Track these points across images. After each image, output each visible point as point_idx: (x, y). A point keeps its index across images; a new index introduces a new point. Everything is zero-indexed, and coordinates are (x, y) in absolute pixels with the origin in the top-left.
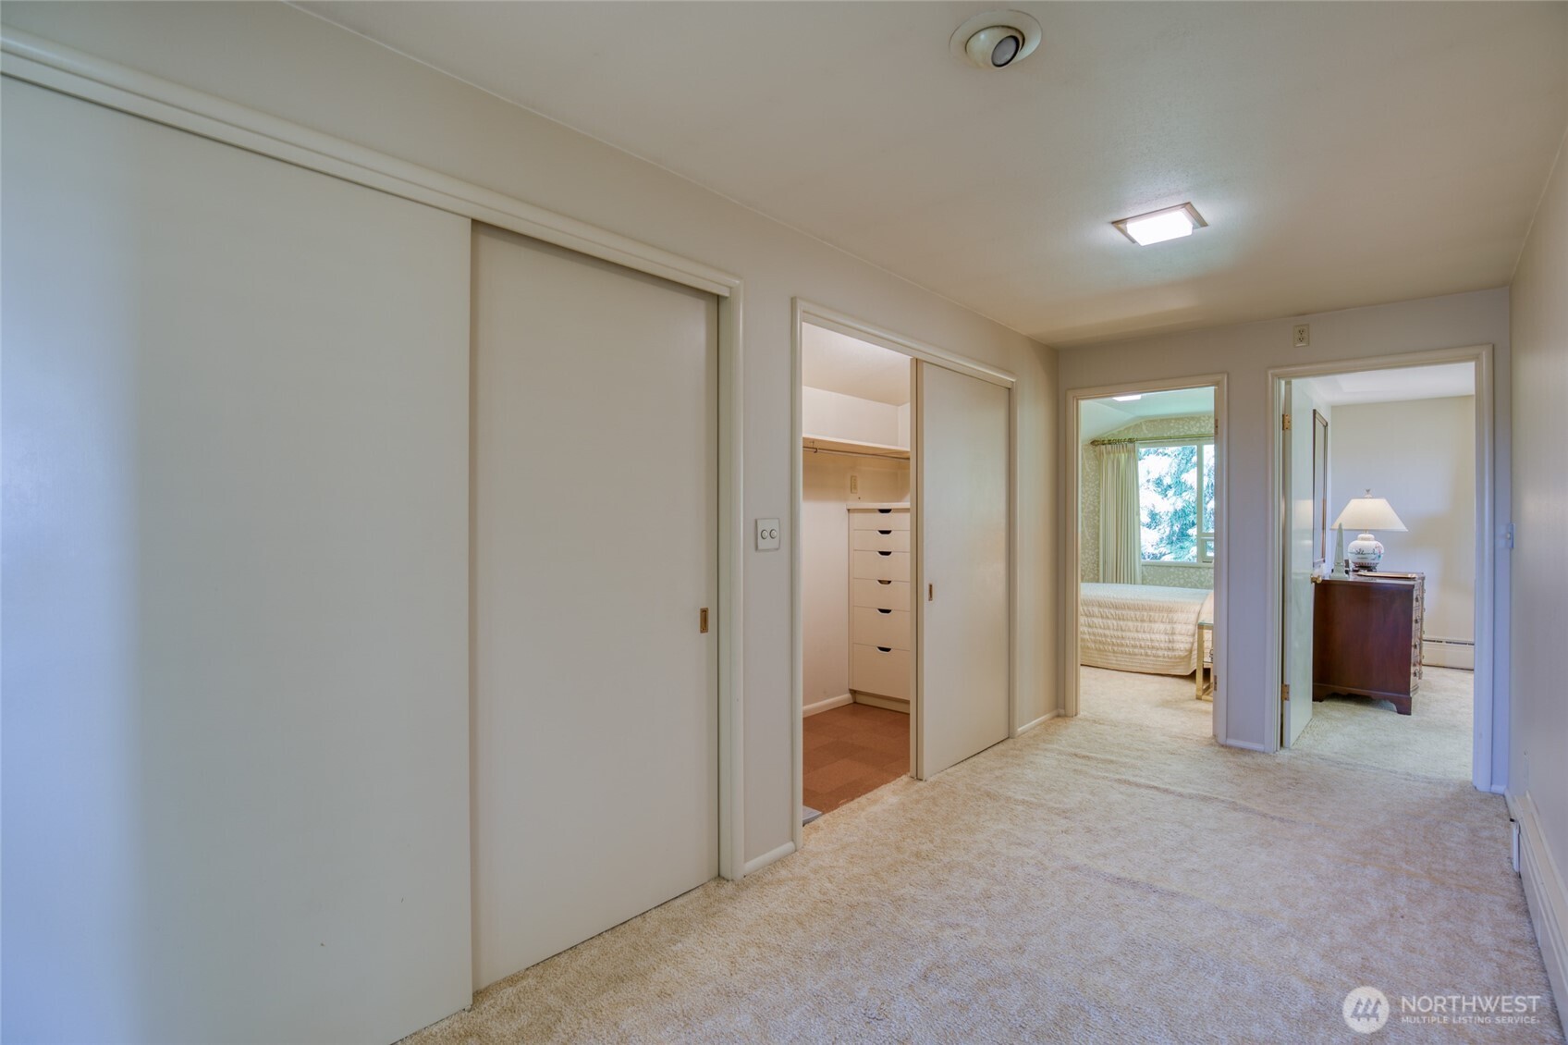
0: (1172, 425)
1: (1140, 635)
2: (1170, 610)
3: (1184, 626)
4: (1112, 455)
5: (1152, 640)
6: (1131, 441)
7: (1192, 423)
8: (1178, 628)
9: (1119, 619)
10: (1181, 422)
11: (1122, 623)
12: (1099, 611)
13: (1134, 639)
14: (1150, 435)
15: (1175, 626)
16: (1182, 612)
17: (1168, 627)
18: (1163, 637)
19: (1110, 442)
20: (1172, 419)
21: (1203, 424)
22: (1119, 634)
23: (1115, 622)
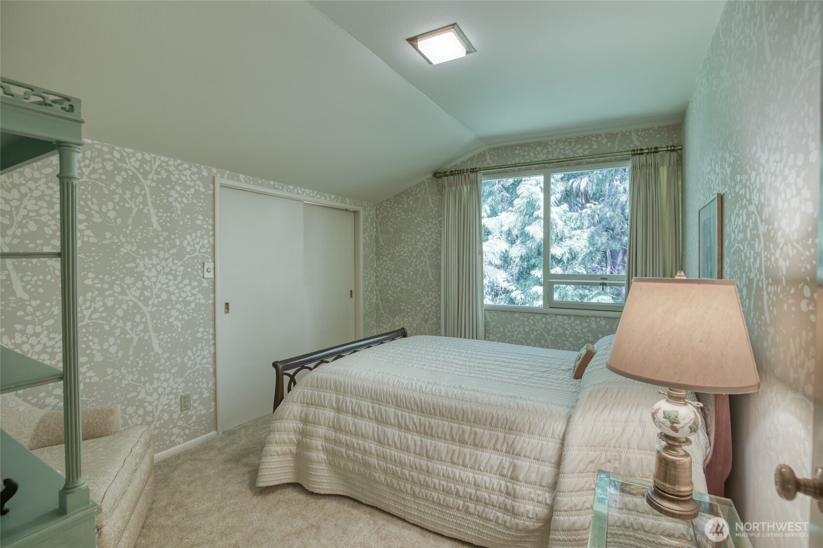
0: (517, 152)
1: (458, 472)
2: (510, 427)
3: (535, 466)
4: (454, 188)
5: (477, 486)
6: (474, 170)
7: (539, 149)
8: (524, 466)
9: (426, 433)
10: (526, 149)
11: (428, 441)
12: (396, 415)
13: (447, 477)
14: (494, 165)
15: (518, 462)
16: (531, 433)
17: (507, 461)
18: (496, 481)
19: (452, 173)
20: (517, 145)
21: (550, 150)
22: (423, 462)
23: (417, 438)
